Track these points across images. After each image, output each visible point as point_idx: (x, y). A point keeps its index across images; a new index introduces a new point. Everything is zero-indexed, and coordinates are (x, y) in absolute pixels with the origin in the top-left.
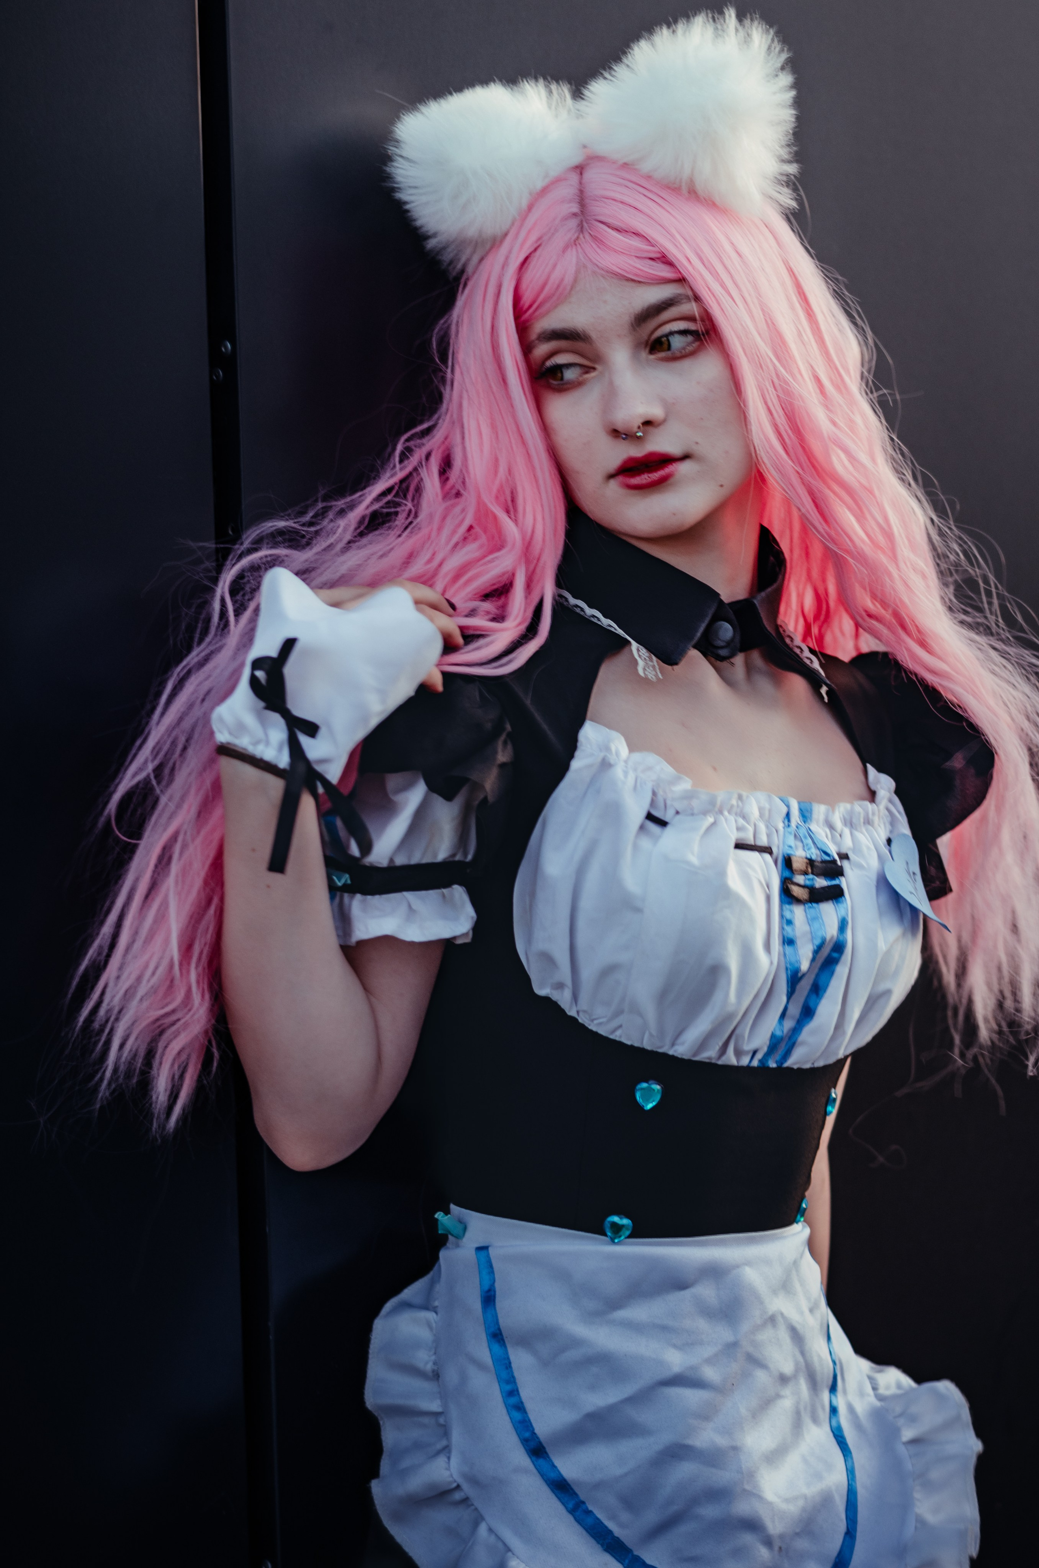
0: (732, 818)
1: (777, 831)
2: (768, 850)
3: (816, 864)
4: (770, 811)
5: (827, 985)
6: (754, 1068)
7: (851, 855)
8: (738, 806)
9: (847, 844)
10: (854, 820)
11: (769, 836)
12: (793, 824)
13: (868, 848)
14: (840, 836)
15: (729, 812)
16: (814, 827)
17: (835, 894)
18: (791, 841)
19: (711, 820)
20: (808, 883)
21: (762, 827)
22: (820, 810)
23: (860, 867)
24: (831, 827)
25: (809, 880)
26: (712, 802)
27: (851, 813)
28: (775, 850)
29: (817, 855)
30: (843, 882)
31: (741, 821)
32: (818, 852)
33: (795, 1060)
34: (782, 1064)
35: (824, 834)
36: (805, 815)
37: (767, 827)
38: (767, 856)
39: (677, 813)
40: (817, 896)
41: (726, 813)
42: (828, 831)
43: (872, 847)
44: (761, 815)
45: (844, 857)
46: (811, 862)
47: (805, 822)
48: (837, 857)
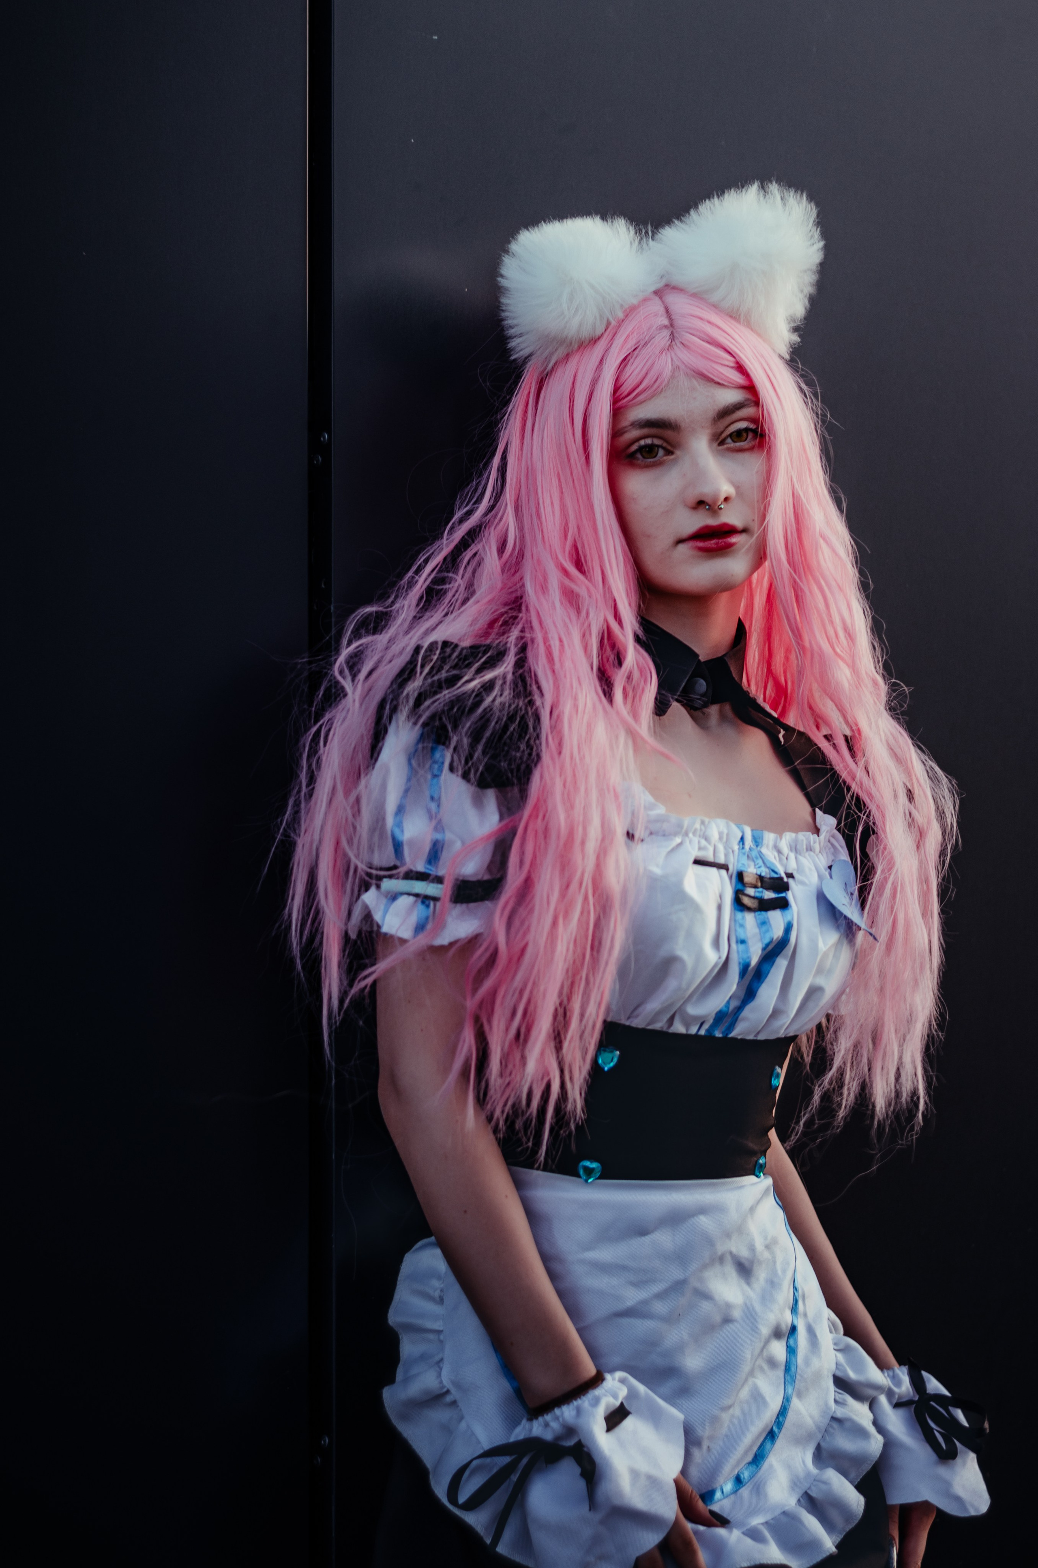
0: (696, 840)
1: (733, 852)
2: (724, 867)
3: (765, 879)
4: (728, 835)
5: (768, 973)
6: (701, 1036)
7: (795, 874)
8: (701, 830)
9: (792, 867)
10: (798, 847)
11: (726, 855)
12: (747, 847)
13: (810, 869)
14: (787, 859)
15: (694, 834)
16: (764, 850)
17: (783, 904)
18: (744, 860)
19: (678, 840)
20: (758, 895)
21: (721, 848)
22: (769, 837)
23: (803, 883)
24: (779, 852)
25: (758, 892)
26: (680, 826)
27: (796, 841)
28: (731, 867)
29: (766, 873)
30: (790, 895)
31: (703, 842)
32: (767, 870)
33: (739, 1031)
34: (727, 1034)
35: (773, 857)
36: (757, 841)
37: (725, 848)
38: (724, 872)
39: (651, 833)
40: (764, 906)
41: (691, 835)
42: (776, 854)
43: (813, 868)
44: (721, 838)
45: (790, 876)
46: (761, 878)
47: (757, 846)
48: (784, 875)
